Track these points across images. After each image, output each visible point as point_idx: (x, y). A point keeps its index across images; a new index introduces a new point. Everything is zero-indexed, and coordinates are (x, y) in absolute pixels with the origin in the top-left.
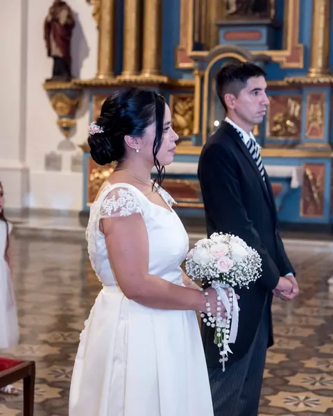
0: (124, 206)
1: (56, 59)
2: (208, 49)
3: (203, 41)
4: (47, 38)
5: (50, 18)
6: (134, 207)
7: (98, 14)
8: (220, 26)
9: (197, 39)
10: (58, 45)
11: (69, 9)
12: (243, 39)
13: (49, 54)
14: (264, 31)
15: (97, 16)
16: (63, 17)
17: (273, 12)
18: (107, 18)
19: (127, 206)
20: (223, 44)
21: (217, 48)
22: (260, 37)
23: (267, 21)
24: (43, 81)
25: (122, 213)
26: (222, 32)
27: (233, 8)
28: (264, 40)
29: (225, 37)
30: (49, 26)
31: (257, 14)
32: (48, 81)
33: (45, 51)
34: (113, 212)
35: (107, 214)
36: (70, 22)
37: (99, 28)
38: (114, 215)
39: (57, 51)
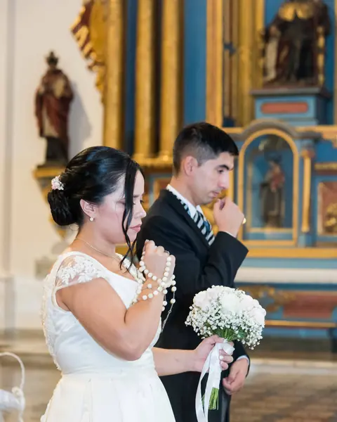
0: (83, 271)
1: (50, 140)
2: (241, 125)
3: (234, 115)
4: (39, 113)
5: (42, 90)
6: (94, 272)
7: (102, 83)
8: (256, 96)
9: (227, 113)
10: (52, 123)
11: (66, 78)
12: (284, 112)
13: (42, 133)
14: (311, 102)
15: (102, 86)
16: (59, 88)
17: (321, 78)
18: (114, 88)
19: (86, 271)
20: (261, 118)
21: (254, 123)
22: (307, 109)
23: (316, 90)
24: (33, 167)
25: (81, 280)
26: (259, 104)
27: (272, 75)
28: (311, 112)
29: (262, 109)
30: (42, 100)
31: (302, 82)
32: (40, 167)
33: (36, 130)
34: (70, 280)
35: (63, 284)
36: (67, 94)
37: (104, 101)
38: (71, 284)
39: (50, 130)
